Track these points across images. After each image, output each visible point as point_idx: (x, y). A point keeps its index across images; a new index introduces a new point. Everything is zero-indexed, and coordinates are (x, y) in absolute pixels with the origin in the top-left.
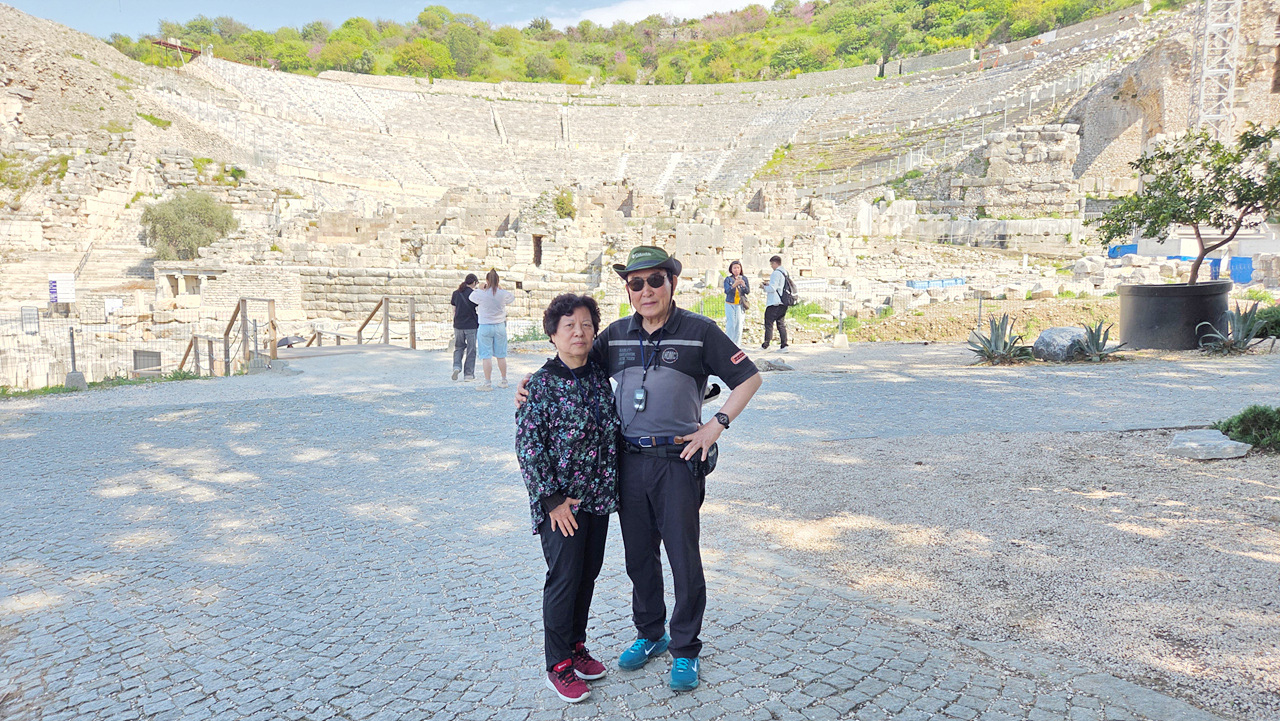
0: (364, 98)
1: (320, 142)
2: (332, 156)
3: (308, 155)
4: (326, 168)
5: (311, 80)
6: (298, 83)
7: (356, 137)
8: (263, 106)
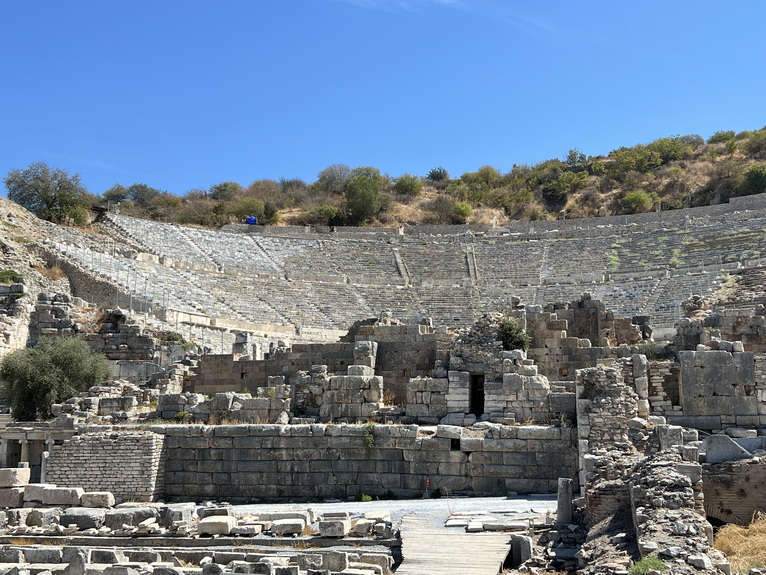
0: (265, 247)
1: (216, 289)
2: (227, 302)
3: (202, 302)
4: (219, 315)
5: (213, 233)
6: (200, 235)
7: (254, 283)
8: (161, 256)
